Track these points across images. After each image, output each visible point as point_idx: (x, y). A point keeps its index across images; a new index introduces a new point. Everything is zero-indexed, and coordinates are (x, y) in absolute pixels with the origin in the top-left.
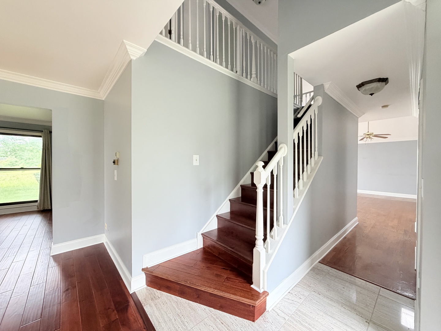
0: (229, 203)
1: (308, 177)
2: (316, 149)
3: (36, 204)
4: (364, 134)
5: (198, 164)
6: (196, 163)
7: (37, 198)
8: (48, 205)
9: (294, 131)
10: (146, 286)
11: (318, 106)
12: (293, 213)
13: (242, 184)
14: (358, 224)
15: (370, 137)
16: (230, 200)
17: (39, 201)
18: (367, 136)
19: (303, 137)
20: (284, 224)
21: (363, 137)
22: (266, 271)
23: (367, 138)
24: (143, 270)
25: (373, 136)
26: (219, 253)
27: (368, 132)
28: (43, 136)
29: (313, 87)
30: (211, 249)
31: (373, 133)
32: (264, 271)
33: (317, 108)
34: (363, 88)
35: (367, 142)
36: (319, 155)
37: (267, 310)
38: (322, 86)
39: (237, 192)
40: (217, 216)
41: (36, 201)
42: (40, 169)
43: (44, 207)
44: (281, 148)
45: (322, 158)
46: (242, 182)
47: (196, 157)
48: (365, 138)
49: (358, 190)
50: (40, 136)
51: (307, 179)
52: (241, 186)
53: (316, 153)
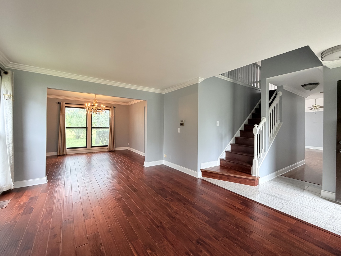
0: (230, 145)
1: (275, 132)
2: (279, 119)
3: (107, 147)
4: (312, 106)
5: (218, 126)
6: (218, 125)
7: (108, 144)
8: (112, 148)
9: (269, 110)
10: (202, 177)
11: (280, 97)
12: (269, 147)
13: (236, 136)
14: (306, 164)
15: (317, 108)
16: (231, 144)
17: (108, 146)
18: (315, 107)
19: (272, 113)
20: (264, 152)
21: (311, 108)
22: (259, 168)
23: (315, 108)
24: (201, 169)
25: (319, 107)
26: (231, 166)
27: (316, 104)
28: (111, 110)
29: (277, 86)
30: (225, 166)
31: (319, 105)
32: (258, 169)
33: (279, 98)
34: (305, 87)
35: (315, 111)
36: (281, 121)
37: (259, 184)
38: (282, 86)
39: (234, 141)
40: (226, 151)
41: (107, 146)
42: (109, 128)
43: (111, 149)
44: (263, 119)
45: (282, 123)
46: (235, 135)
47: (218, 122)
48: (313, 108)
49: (305, 146)
50: (109, 110)
51: (274, 133)
52: (236, 137)
53: (279, 120)
